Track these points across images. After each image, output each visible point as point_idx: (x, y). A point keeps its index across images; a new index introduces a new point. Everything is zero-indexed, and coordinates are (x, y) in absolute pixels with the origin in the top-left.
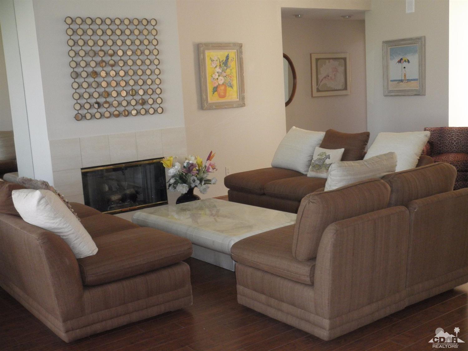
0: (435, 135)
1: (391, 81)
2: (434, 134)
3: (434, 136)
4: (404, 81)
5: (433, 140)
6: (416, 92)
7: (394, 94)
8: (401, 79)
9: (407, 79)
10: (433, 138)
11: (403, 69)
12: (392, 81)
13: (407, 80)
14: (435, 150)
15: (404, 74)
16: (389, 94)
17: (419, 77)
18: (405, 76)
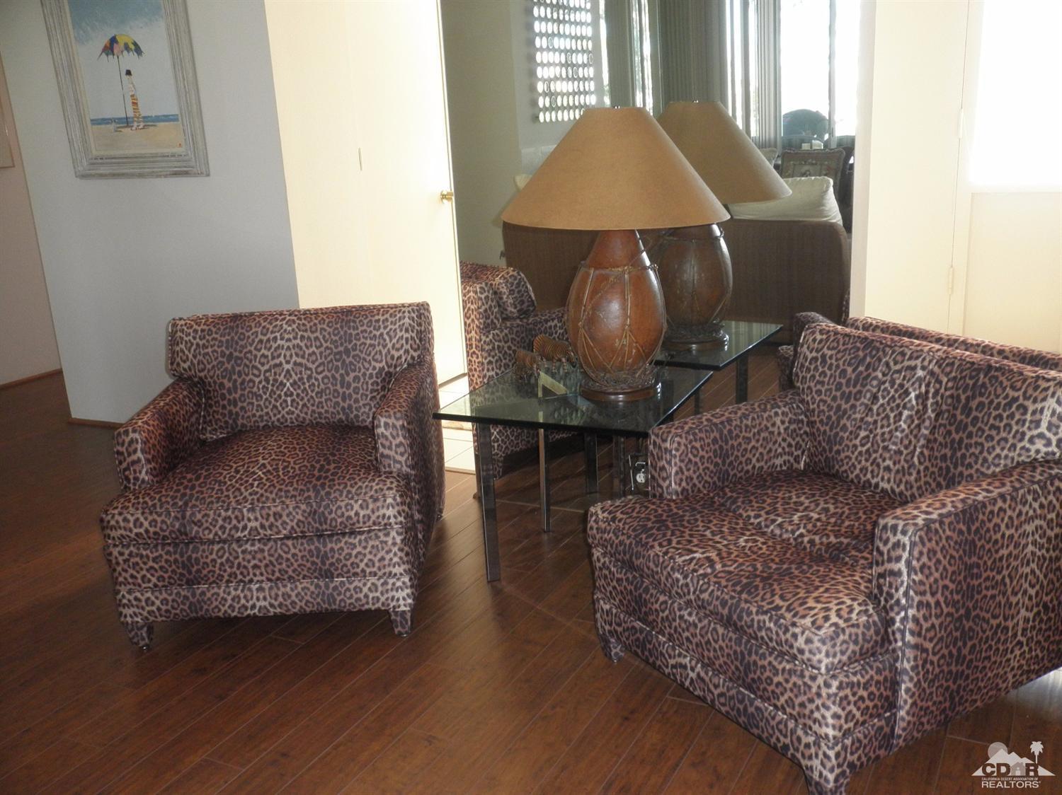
0: (210, 350)
1: (93, 124)
2: (204, 347)
3: (208, 354)
4: (136, 124)
5: (202, 374)
6: (176, 164)
7: (108, 172)
8: (124, 116)
9: (143, 114)
10: (201, 366)
11: (125, 78)
12: (95, 122)
13: (144, 117)
14: (217, 412)
15: (132, 96)
16: (93, 172)
17: (181, 110)
18: (135, 104)
